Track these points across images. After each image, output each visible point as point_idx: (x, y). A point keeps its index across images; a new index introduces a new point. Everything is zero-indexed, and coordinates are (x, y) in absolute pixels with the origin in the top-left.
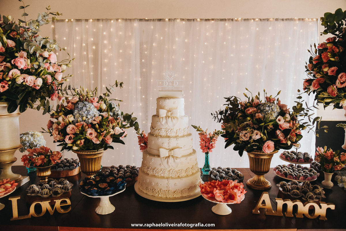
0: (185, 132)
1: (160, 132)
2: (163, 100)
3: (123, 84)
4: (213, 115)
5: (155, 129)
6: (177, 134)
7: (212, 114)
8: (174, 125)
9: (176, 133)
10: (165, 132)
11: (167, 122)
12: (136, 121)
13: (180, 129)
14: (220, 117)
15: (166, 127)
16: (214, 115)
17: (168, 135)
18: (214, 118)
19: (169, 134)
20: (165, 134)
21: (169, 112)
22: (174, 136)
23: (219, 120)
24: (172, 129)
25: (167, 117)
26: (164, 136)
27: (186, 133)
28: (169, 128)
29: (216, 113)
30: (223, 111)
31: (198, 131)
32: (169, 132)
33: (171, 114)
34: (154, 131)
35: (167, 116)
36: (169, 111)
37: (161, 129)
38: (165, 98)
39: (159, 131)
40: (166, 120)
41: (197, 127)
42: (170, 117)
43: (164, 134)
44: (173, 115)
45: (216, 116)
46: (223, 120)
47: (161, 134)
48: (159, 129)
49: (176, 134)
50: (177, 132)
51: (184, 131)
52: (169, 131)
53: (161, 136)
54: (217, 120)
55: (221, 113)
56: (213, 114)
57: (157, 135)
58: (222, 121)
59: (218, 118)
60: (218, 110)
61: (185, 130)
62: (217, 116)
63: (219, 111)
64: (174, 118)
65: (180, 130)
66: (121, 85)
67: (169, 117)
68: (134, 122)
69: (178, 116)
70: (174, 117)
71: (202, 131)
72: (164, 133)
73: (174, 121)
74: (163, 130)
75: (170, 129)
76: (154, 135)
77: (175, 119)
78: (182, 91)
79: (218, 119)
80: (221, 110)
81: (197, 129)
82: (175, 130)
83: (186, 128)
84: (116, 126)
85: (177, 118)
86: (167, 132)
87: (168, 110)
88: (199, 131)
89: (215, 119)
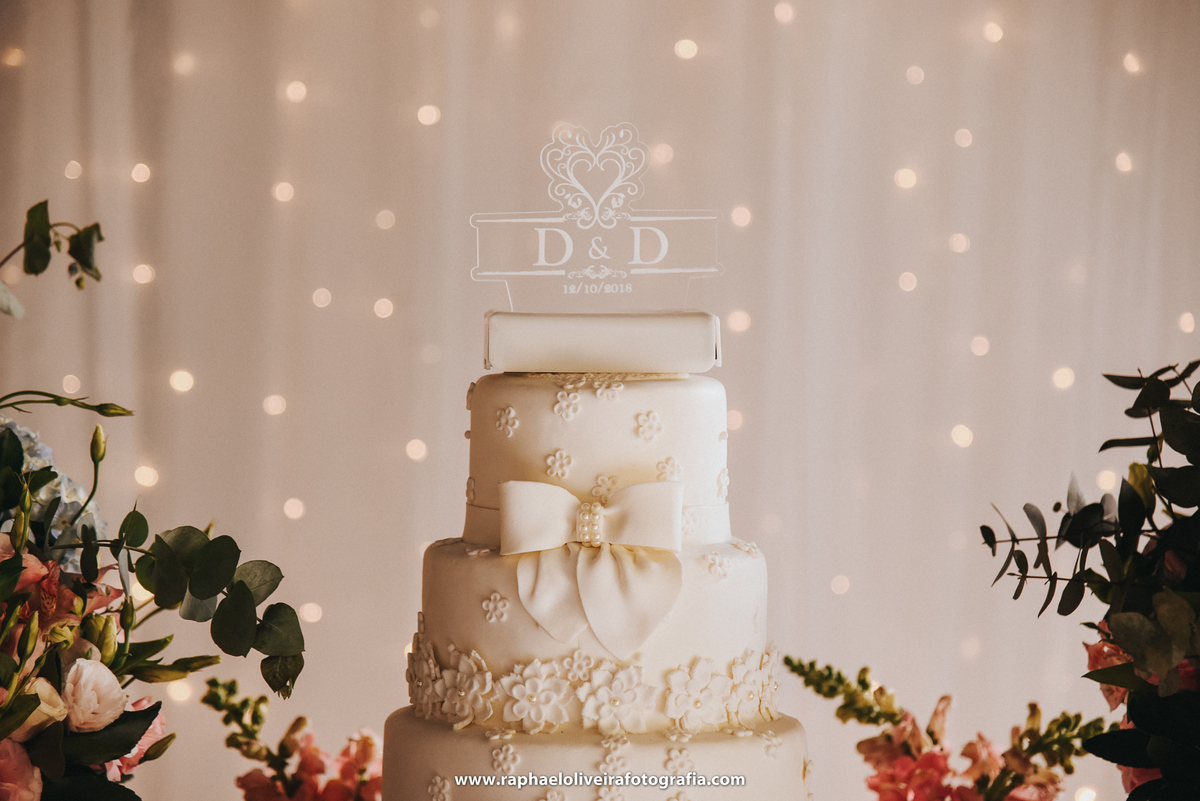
0: (742, 691)
1: (515, 693)
2: (540, 398)
3: (101, 239)
4: (1003, 549)
5: (465, 664)
6: (674, 712)
7: (988, 535)
8: (642, 626)
9: (664, 699)
10: (557, 689)
11: (575, 601)
12: (272, 600)
13: (693, 664)
14: (1065, 559)
15: (573, 643)
16: (1015, 540)
17: (588, 721)
18: (1013, 567)
19: (598, 709)
20: (559, 715)
21: (599, 508)
22: (643, 729)
23: (1061, 586)
24: (622, 666)
25: (579, 551)
26: (549, 725)
27: (748, 711)
28: (596, 653)
29: (1027, 529)
30: (1097, 509)
31: (853, 723)
32: (593, 693)
33: (619, 525)
34: (456, 687)
35: (574, 548)
36: (591, 499)
37: (527, 663)
38: (557, 380)
39: (506, 681)
40: (573, 574)
41: (840, 679)
42: (606, 549)
43: (547, 714)
44: (629, 537)
45: (1031, 551)
46: (1102, 590)
47: (523, 710)
48: (503, 663)
49: (663, 706)
50: (669, 689)
51: (734, 688)
52: (599, 677)
53: (521, 728)
54: (1037, 588)
55: (1082, 525)
56: (1001, 534)
57: (482, 722)
58: (1093, 607)
59: (1048, 568)
60: (1051, 498)
61: (739, 672)
62: (1043, 559)
63: (1057, 507)
64: (639, 563)
65: (699, 670)
66: (83, 247)
67: (595, 551)
68: (260, 611)
69: (677, 546)
70: (642, 553)
71: (891, 717)
72: (555, 699)
73: (646, 586)
74: (545, 670)
75: (607, 667)
76: (458, 727)
77: (654, 566)
78: (704, 315)
79: (1053, 579)
80: (1079, 500)
81: (839, 700)
82: (651, 676)
83: (746, 655)
84: (79, 653)
85: (667, 559)
86: (582, 692)
87: (586, 484)
88: (865, 715)
89: (1023, 578)
